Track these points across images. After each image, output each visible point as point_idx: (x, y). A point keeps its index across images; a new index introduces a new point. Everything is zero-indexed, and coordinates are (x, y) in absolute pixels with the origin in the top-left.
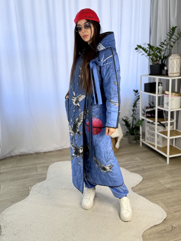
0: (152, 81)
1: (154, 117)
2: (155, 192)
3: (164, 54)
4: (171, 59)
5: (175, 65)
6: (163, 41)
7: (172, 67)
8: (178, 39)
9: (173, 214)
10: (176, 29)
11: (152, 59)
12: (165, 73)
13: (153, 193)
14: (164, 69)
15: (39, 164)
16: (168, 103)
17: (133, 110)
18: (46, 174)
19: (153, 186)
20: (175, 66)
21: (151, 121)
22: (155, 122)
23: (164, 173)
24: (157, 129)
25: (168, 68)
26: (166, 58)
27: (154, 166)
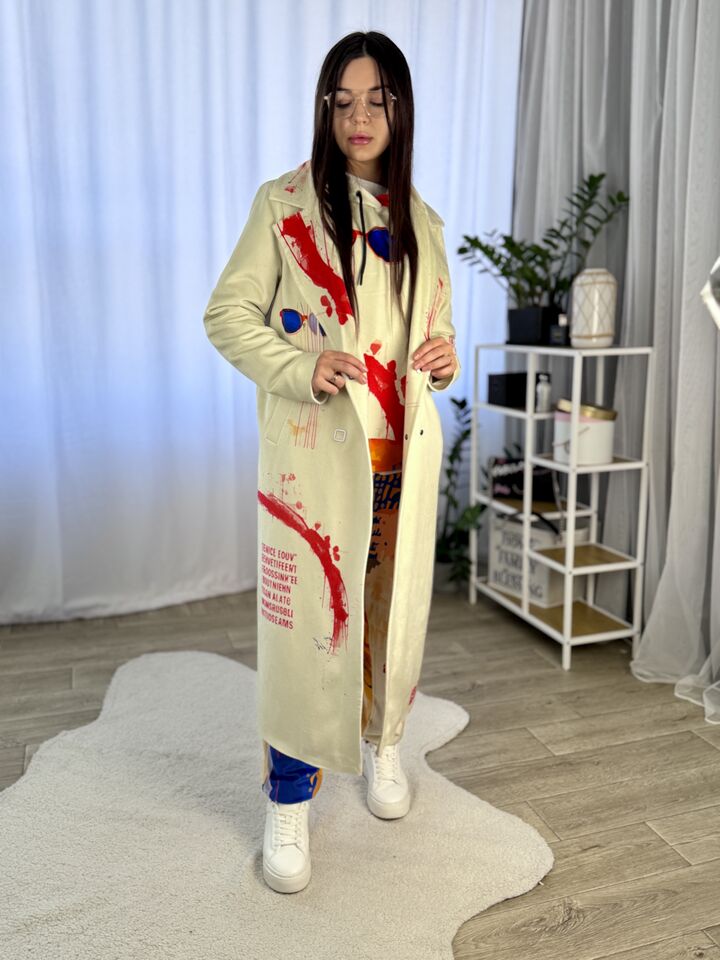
0: (515, 369)
1: (520, 498)
2: (512, 772)
3: (560, 272)
4: (582, 285)
5: (597, 308)
6: (557, 226)
7: (584, 316)
8: (609, 218)
9: (576, 859)
10: (604, 182)
11: (516, 289)
12: (558, 337)
13: (502, 774)
14: (556, 321)
15: (79, 660)
16: (567, 444)
17: (449, 473)
18: (100, 700)
19: (505, 751)
20: (593, 308)
21: (509, 510)
22: (521, 511)
23: (550, 703)
24: (532, 541)
25: (569, 319)
26: (565, 285)
27: (517, 674)
